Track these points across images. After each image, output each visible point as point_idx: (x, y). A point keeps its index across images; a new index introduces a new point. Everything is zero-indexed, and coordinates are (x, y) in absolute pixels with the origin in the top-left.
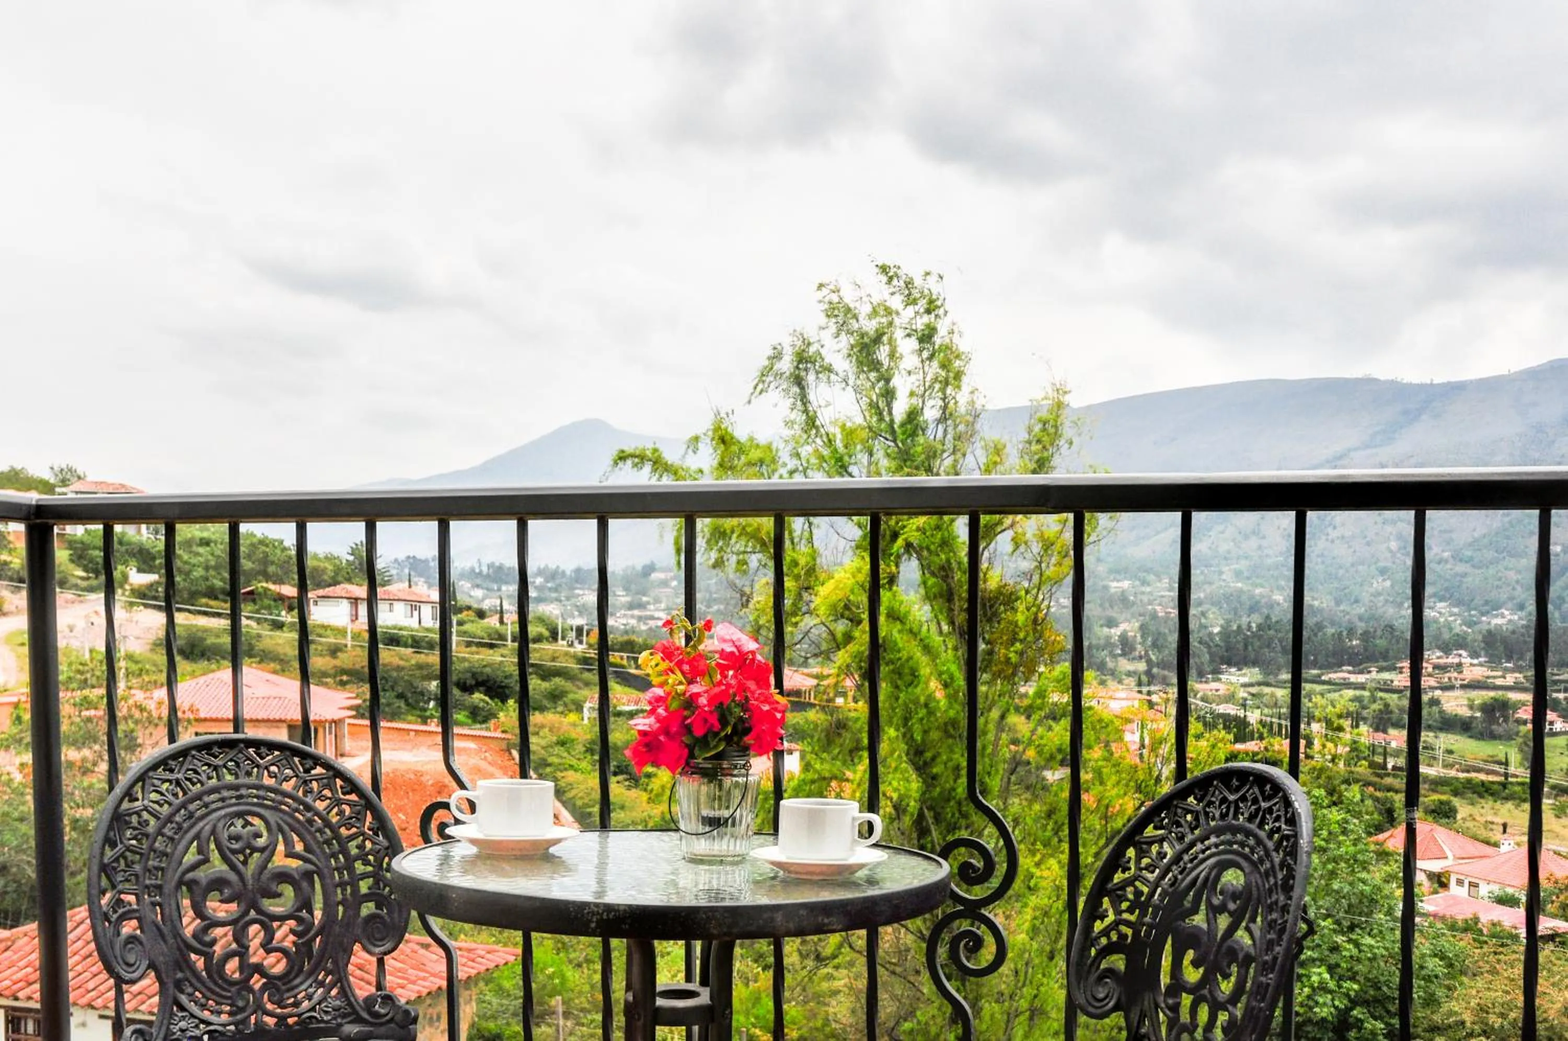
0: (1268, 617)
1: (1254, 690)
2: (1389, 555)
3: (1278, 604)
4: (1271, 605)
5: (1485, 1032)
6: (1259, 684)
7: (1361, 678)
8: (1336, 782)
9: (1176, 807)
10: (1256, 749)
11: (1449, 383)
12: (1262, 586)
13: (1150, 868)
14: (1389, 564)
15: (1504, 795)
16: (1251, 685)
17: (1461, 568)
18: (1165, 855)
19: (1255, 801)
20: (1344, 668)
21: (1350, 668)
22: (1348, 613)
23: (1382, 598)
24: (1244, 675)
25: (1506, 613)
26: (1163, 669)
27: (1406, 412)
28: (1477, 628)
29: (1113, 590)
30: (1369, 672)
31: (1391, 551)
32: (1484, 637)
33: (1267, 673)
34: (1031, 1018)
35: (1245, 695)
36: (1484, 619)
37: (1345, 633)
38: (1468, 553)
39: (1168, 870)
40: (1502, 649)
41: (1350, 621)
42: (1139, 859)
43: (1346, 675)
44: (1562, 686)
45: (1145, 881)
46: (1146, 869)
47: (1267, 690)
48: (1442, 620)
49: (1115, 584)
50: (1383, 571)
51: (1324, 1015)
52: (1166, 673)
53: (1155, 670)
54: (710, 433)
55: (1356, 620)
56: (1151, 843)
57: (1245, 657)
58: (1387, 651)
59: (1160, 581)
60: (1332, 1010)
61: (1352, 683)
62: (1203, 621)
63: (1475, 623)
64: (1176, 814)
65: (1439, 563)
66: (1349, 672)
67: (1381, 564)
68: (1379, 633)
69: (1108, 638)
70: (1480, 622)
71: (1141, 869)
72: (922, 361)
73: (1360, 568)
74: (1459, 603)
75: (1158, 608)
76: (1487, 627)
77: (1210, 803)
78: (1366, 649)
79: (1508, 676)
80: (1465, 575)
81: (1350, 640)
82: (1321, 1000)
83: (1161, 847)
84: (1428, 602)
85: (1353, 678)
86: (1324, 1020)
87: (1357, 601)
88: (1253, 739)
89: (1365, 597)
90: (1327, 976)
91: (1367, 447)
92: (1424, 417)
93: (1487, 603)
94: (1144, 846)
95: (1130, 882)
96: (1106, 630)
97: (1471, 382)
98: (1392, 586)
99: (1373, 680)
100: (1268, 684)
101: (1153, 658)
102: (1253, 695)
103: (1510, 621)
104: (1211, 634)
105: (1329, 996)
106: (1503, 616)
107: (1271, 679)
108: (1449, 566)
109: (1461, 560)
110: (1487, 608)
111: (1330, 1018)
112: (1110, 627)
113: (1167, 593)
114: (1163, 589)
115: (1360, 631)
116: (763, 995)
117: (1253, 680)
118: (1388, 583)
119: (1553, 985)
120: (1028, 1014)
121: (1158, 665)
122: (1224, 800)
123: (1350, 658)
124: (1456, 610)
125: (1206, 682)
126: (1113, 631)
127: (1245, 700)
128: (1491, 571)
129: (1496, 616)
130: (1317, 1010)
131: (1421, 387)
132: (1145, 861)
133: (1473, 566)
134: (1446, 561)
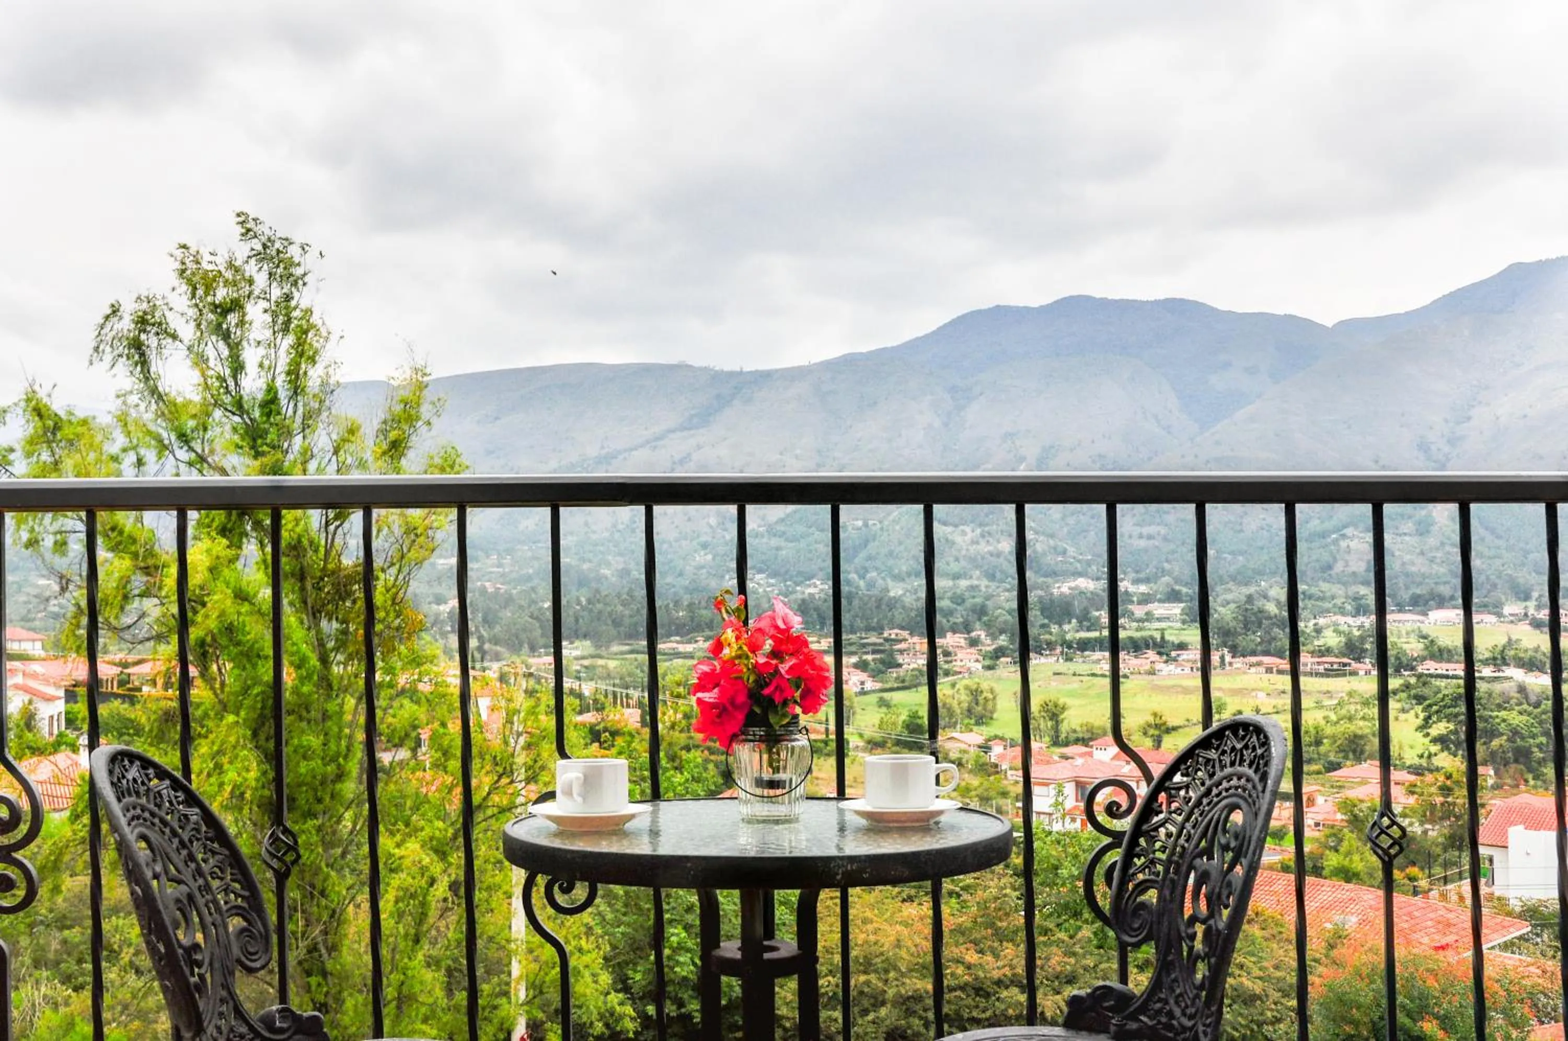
0: (597, 591)
1: (586, 662)
2: (708, 530)
3: (606, 578)
4: (600, 579)
5: (831, 971)
6: (593, 657)
7: (689, 648)
8: (676, 749)
9: (1198, 755)
10: (593, 720)
11: (757, 371)
12: (590, 561)
13: (1178, 811)
14: (710, 539)
15: (825, 751)
16: (583, 658)
17: (774, 542)
18: (1190, 799)
19: (1254, 749)
20: (673, 638)
21: (678, 638)
22: (674, 586)
23: (704, 571)
24: (577, 648)
25: (818, 583)
26: (496, 644)
27: (718, 396)
28: (793, 597)
29: (440, 567)
30: (696, 641)
31: (711, 527)
32: (800, 606)
33: (598, 647)
34: (399, 1007)
35: (578, 668)
36: (798, 588)
37: (671, 605)
38: (781, 528)
39: (1191, 813)
40: (815, 616)
41: (675, 594)
42: (1169, 804)
43: (675, 645)
44: (870, 648)
45: (1174, 823)
46: (1175, 812)
47: (601, 662)
48: (761, 590)
49: (441, 561)
50: (705, 546)
51: (684, 974)
52: (498, 648)
53: (487, 646)
54: (23, 404)
55: (682, 592)
56: (1180, 789)
57: (576, 631)
58: (712, 621)
59: (488, 557)
60: (692, 968)
61: (680, 653)
62: (533, 596)
63: (791, 593)
64: (1197, 762)
65: (757, 536)
66: (678, 642)
67: (703, 539)
68: (703, 604)
69: (437, 615)
70: (795, 592)
71: (1170, 813)
72: (274, 333)
73: (684, 543)
74: (774, 575)
75: (487, 584)
76: (800, 596)
77: (1224, 752)
78: (692, 619)
79: (822, 641)
80: (778, 549)
81: (677, 612)
82: (682, 959)
83: (1187, 792)
84: (750, 574)
85: (682, 648)
86: (685, 979)
87: (681, 574)
88: (589, 711)
89: (689, 569)
90: (684, 934)
91: (686, 429)
92: (735, 402)
93: (800, 573)
94: (1173, 792)
95: (1163, 824)
96: (434, 607)
97: (777, 371)
98: (714, 559)
99: (700, 649)
100: (600, 657)
101: (485, 634)
102: (586, 667)
103: (822, 590)
104: (541, 609)
105: (689, 955)
106: (816, 586)
107: (603, 652)
108: (765, 540)
109: (775, 535)
110: (801, 579)
111: (691, 976)
112: (439, 604)
113: (495, 569)
114: (493, 566)
115: (686, 603)
116: (78, 1019)
117: (586, 653)
118: (710, 557)
119: (886, 920)
120: (395, 1003)
121: (490, 641)
122: (1233, 749)
123: (677, 629)
124: (772, 581)
125: (539, 656)
126: (442, 608)
127: (579, 672)
128: (803, 544)
129: (809, 586)
130: (677, 969)
131: (731, 375)
132: (1174, 806)
133: (787, 540)
134: (763, 536)
